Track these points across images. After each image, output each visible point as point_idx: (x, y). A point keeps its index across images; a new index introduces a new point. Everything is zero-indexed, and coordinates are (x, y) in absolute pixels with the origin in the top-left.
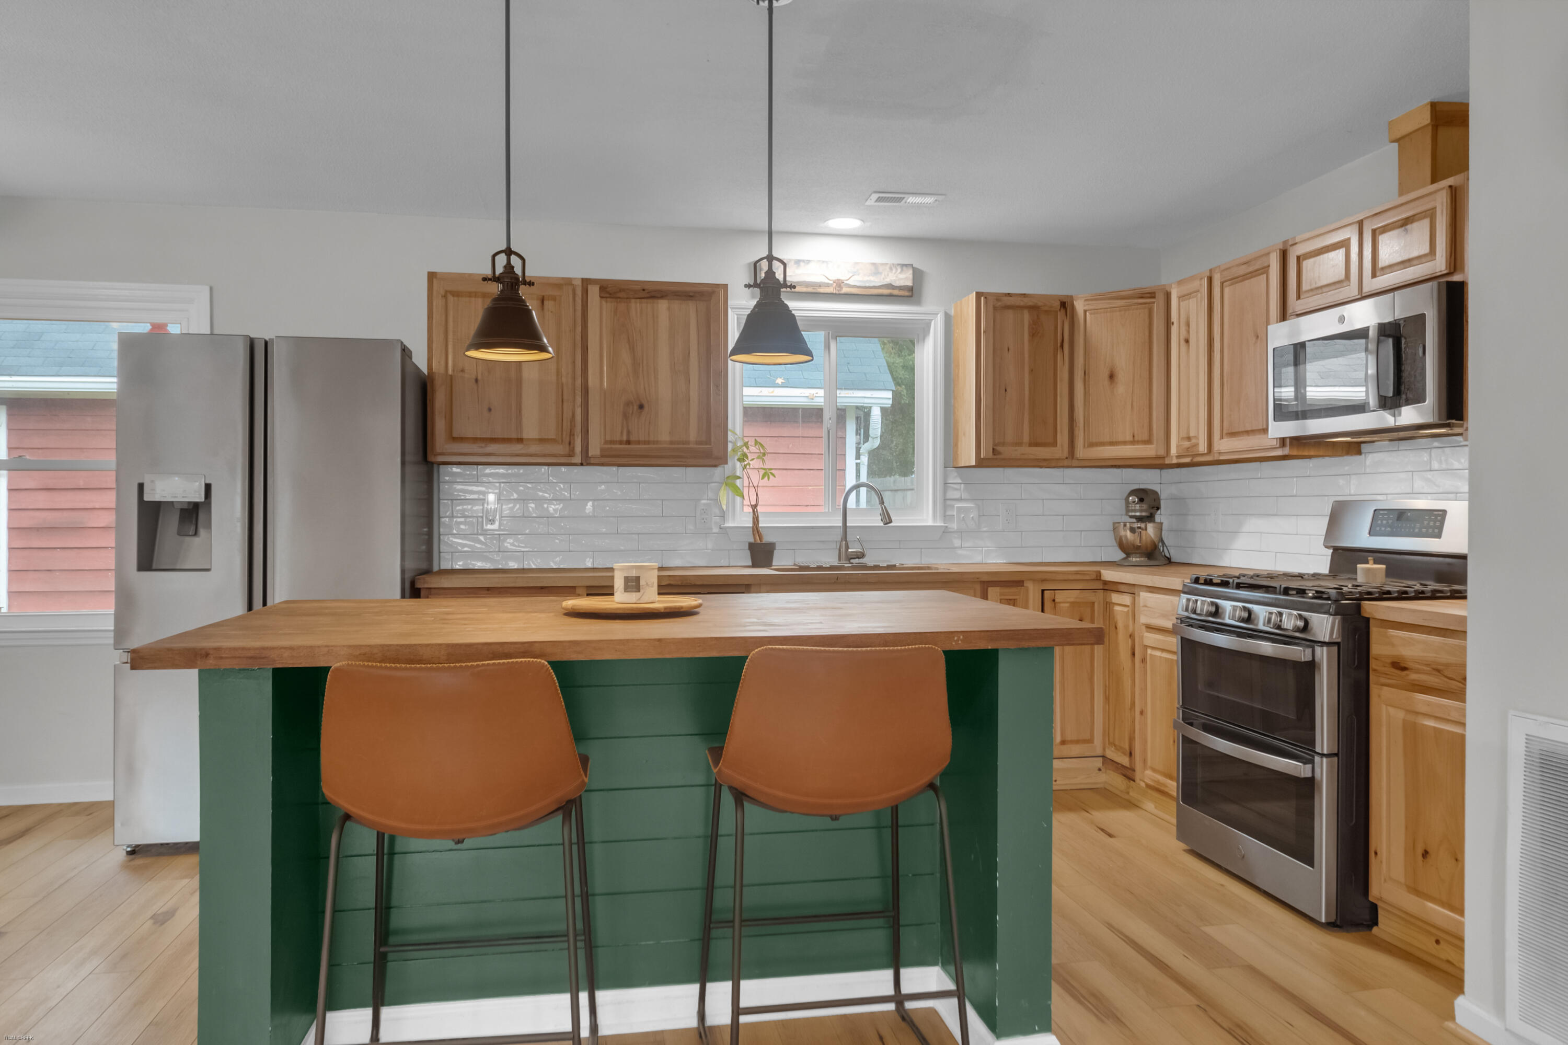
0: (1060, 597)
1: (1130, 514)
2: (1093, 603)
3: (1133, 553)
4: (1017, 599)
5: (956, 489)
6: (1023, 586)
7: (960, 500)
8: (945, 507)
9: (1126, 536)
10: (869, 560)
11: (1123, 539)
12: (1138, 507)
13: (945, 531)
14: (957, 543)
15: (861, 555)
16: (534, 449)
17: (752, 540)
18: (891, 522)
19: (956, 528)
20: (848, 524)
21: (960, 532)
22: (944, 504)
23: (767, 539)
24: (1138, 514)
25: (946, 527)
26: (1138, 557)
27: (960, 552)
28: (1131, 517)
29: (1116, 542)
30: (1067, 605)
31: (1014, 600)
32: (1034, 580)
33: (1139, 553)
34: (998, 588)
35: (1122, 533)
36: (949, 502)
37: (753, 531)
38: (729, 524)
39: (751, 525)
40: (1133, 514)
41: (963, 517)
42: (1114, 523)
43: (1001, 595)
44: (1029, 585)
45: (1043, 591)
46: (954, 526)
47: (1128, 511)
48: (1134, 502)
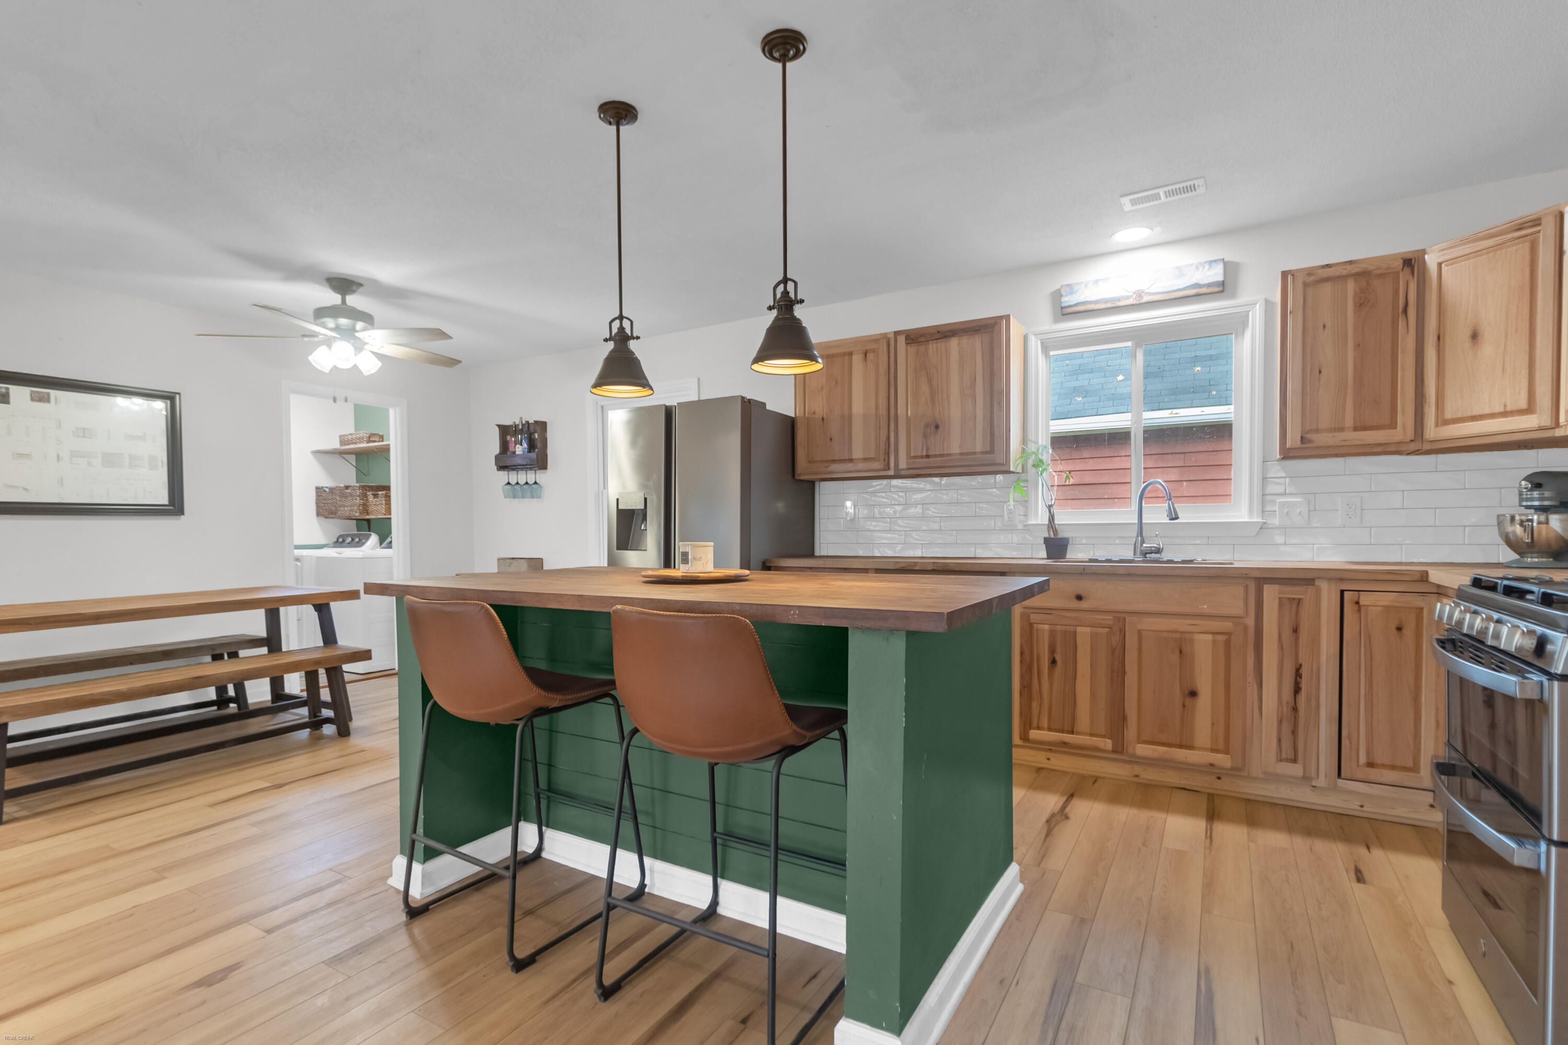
0: (1365, 600)
1: (1524, 503)
2: (1422, 609)
3: (1528, 553)
4: (1302, 599)
5: (1280, 484)
6: (1314, 585)
7: (1285, 494)
8: (1263, 503)
9: (1514, 532)
10: (1165, 556)
11: (1511, 536)
12: (1536, 494)
13: (1263, 527)
14: (1279, 539)
15: (1158, 551)
16: (861, 466)
17: (1047, 535)
18: (1177, 518)
19: (1277, 524)
20: (1144, 521)
21: (1283, 529)
22: (1264, 500)
23: (1062, 534)
24: (1536, 503)
25: (1264, 523)
26: (1536, 558)
27: (1283, 548)
28: (1528, 507)
29: (1503, 539)
30: (1379, 609)
31: (1300, 600)
32: (1329, 580)
33: (1537, 552)
34: (1277, 586)
35: (1510, 529)
36: (1268, 498)
37: (1048, 527)
38: (1032, 522)
39: (1047, 523)
40: (1529, 503)
41: (1288, 512)
42: (1498, 516)
43: (1280, 593)
44: (1324, 585)
45: (1342, 592)
46: (1275, 521)
47: (1521, 500)
48: (1526, 488)
